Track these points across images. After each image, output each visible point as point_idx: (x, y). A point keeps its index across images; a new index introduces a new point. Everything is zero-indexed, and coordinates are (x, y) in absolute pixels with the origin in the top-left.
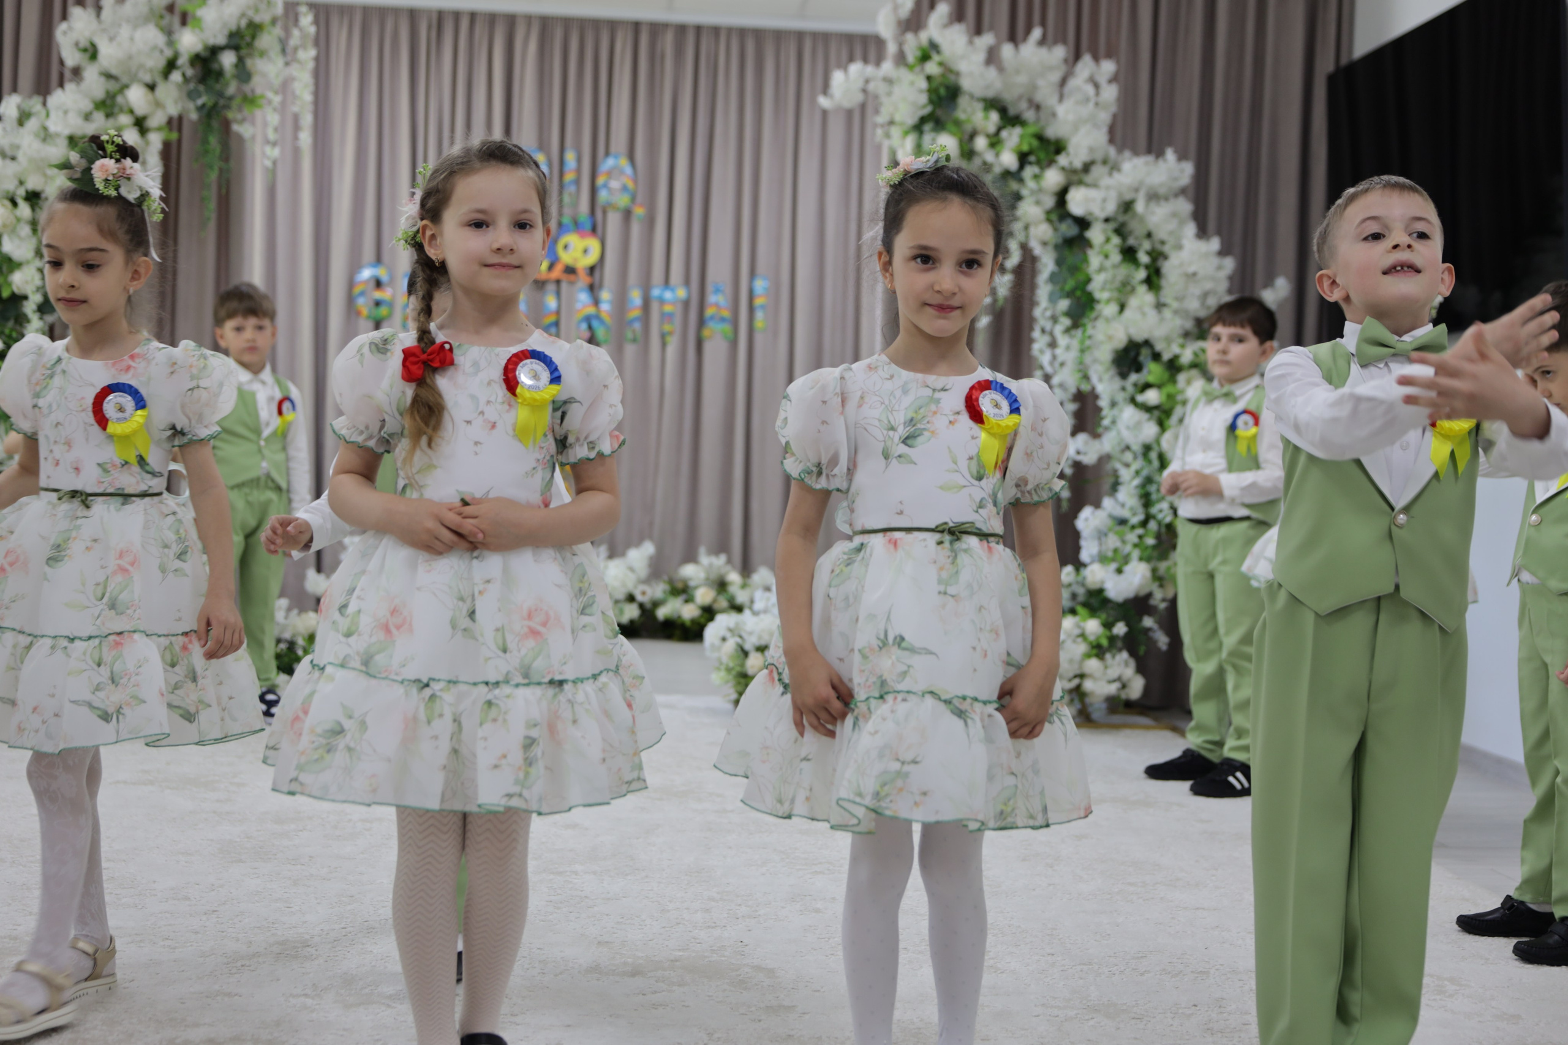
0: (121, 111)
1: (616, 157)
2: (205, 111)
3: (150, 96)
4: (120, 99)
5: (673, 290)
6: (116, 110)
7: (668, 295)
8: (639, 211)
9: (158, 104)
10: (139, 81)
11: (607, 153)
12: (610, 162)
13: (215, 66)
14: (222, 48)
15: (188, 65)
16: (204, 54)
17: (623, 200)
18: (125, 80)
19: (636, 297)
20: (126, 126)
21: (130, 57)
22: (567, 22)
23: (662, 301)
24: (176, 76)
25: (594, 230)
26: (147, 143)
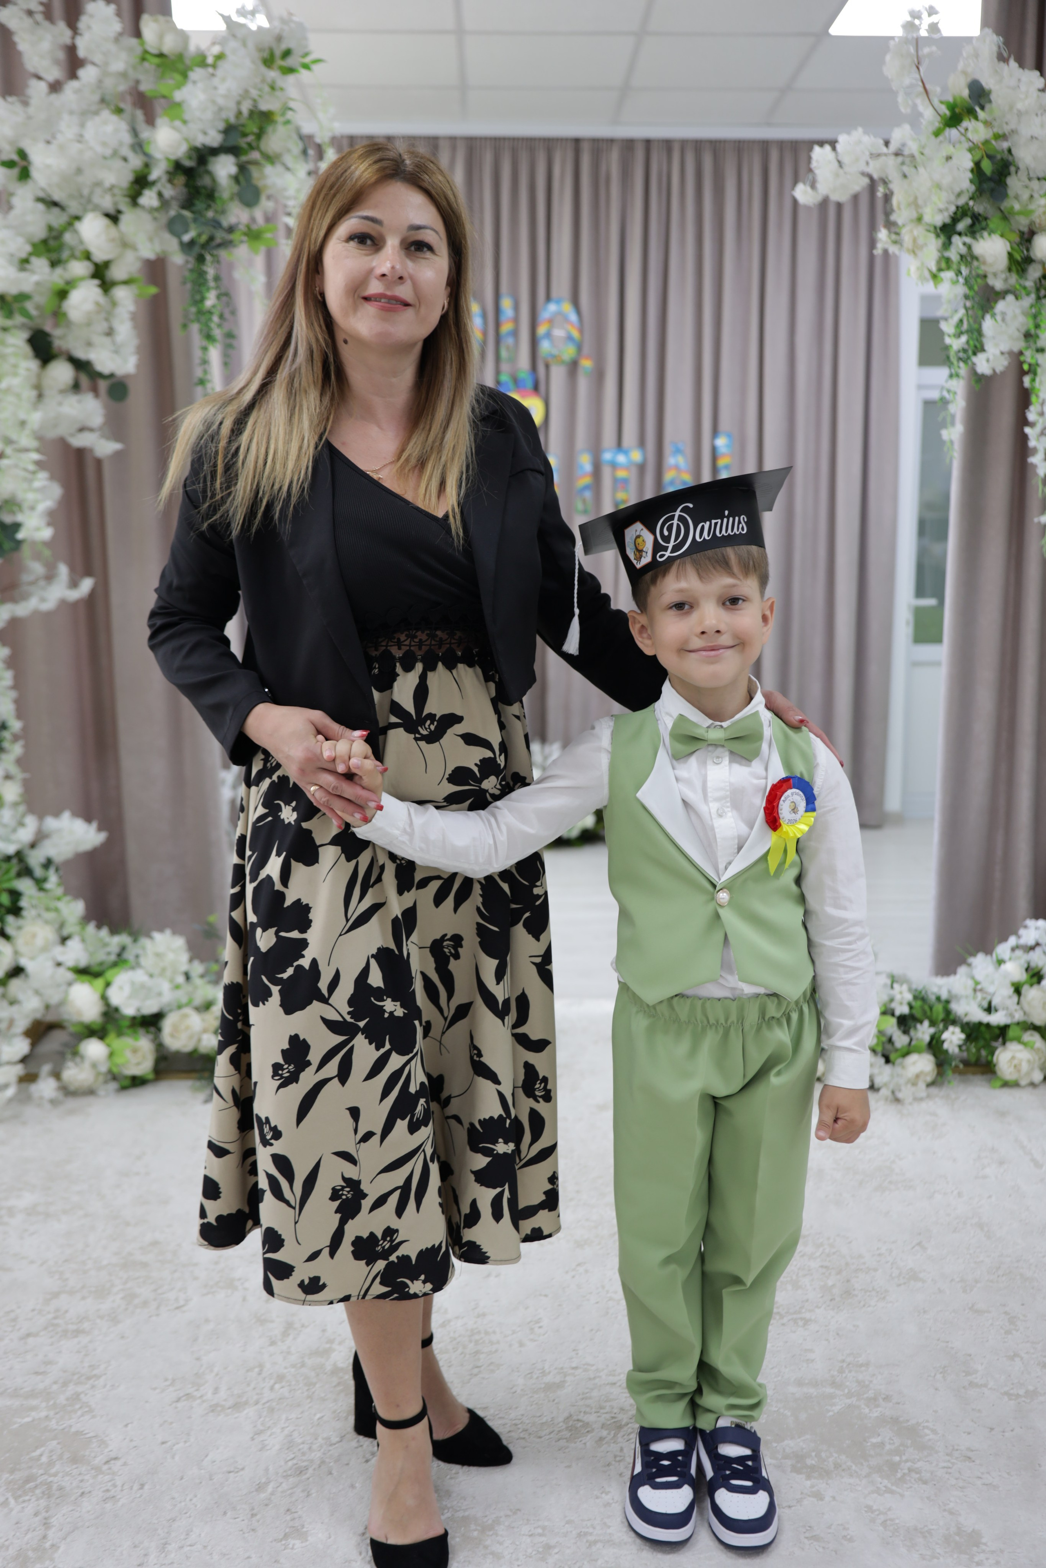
0: (73, 256)
1: (558, 302)
2: (197, 250)
3: (113, 231)
4: (68, 237)
5: (626, 452)
6: (65, 254)
7: (621, 459)
8: (586, 364)
9: (125, 244)
10: (96, 208)
11: (548, 298)
12: (552, 307)
13: (206, 181)
14: (214, 152)
15: (165, 178)
16: (188, 163)
17: (569, 352)
18: (74, 207)
19: (585, 462)
20: (82, 279)
21: (79, 171)
22: (497, 142)
23: (614, 466)
24: (149, 198)
25: (536, 388)
26: (114, 304)
